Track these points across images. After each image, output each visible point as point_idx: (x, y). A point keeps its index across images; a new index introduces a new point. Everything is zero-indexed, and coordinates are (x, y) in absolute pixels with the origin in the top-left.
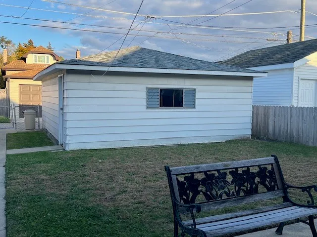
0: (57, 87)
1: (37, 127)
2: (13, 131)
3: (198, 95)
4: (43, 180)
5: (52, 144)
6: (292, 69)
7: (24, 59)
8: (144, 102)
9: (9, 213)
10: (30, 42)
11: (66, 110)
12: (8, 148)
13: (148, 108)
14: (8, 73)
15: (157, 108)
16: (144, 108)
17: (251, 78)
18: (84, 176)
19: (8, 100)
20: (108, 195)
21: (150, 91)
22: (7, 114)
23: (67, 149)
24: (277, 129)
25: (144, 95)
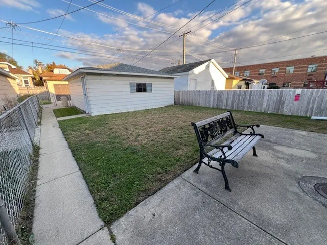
0: (81, 83)
1: (69, 105)
2: (56, 108)
3: (153, 86)
4: (88, 134)
5: (82, 113)
6: (188, 75)
7: (53, 71)
8: (129, 90)
9: (77, 158)
10: (53, 63)
11: (88, 95)
12: (57, 117)
13: (131, 93)
14: (44, 78)
15: (135, 93)
16: (129, 93)
17: (173, 78)
18: (111, 129)
19: (48, 92)
20: (132, 138)
21: (131, 84)
22: (49, 99)
23: (92, 115)
24: (183, 100)
25: (128, 86)
